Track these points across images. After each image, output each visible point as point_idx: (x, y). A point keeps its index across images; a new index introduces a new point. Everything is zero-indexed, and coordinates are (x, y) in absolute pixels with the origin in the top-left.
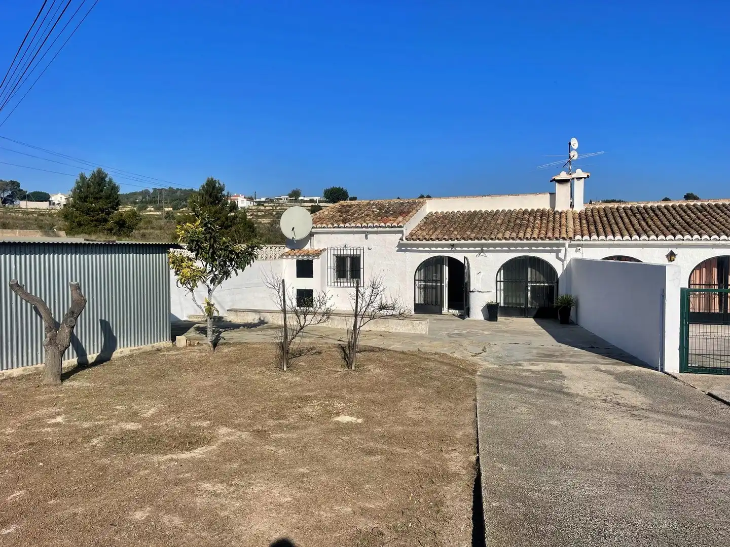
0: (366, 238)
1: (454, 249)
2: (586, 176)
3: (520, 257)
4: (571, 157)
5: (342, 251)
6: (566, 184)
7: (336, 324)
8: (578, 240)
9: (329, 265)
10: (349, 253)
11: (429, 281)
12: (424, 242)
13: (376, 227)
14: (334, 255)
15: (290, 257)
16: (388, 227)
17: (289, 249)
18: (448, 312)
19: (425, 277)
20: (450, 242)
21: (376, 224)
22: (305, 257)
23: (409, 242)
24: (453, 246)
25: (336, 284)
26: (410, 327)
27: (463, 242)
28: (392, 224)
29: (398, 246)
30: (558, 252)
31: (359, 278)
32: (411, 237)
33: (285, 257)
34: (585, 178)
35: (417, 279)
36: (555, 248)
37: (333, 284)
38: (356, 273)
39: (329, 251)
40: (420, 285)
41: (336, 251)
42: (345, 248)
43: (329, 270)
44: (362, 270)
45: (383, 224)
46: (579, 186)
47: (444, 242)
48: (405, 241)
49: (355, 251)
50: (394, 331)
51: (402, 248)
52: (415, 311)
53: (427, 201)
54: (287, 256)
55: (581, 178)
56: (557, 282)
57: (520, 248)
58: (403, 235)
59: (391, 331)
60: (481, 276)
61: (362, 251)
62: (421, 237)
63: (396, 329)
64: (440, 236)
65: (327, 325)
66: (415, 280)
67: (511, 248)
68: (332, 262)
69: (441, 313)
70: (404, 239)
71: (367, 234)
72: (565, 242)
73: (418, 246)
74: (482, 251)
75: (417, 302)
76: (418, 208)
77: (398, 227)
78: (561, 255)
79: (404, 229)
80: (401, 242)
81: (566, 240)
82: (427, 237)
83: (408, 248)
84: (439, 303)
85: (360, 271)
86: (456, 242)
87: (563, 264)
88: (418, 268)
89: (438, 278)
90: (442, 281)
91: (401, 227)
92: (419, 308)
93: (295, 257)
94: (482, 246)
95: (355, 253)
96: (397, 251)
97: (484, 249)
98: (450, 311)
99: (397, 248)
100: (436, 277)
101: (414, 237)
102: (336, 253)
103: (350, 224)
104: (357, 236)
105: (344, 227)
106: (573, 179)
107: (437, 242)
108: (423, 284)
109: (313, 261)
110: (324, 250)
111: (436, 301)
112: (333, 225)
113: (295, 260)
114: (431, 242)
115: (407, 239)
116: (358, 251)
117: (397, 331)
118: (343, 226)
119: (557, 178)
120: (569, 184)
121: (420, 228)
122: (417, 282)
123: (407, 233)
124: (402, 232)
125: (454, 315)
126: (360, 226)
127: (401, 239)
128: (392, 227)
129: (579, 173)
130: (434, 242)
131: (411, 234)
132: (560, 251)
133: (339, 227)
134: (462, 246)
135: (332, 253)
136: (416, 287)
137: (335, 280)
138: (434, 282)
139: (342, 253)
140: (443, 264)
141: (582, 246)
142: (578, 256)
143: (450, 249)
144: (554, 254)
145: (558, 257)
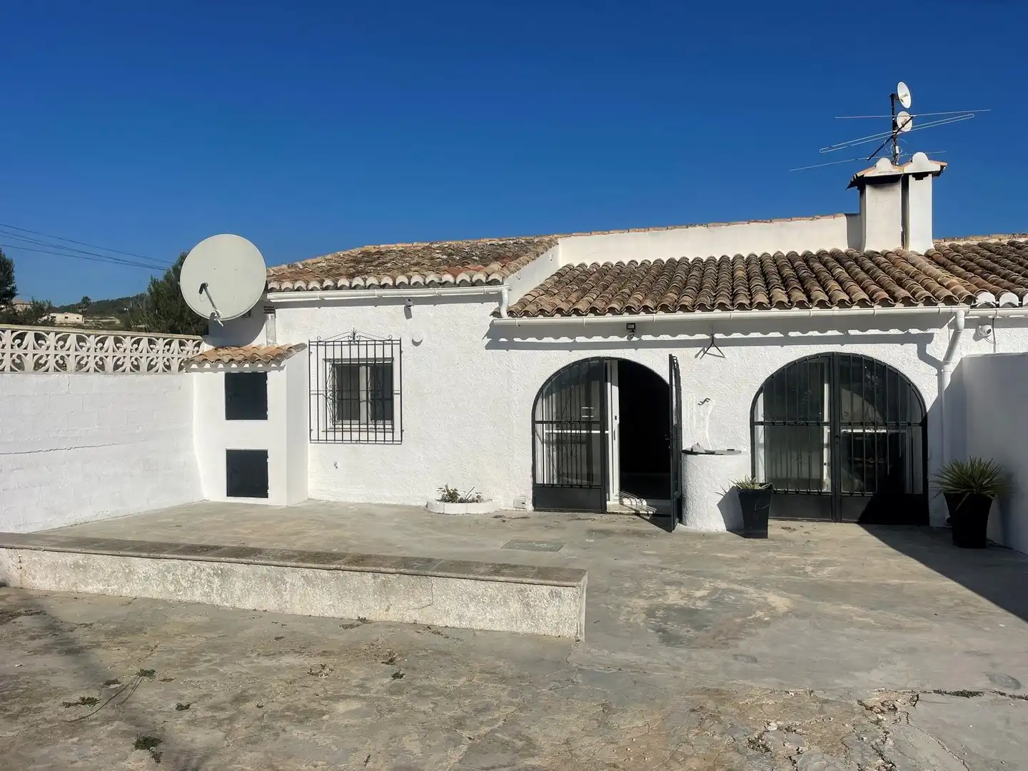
0: (408, 315)
1: (635, 339)
2: (939, 169)
3: (817, 356)
4: (900, 126)
5: (346, 349)
6: (891, 188)
7: (238, 592)
8: (988, 305)
9: (314, 387)
10: (363, 356)
11: (572, 425)
12: (558, 319)
13: (431, 284)
14: (326, 360)
15: (207, 366)
16: (463, 283)
17: (211, 347)
18: (622, 503)
19: (560, 411)
20: (627, 317)
21: (432, 277)
22: (247, 365)
23: (518, 321)
24: (633, 330)
25: (331, 436)
26: (515, 607)
27: (661, 316)
28: (471, 277)
29: (488, 335)
30: (923, 341)
31: (392, 418)
32: (522, 309)
33: (194, 366)
34: (935, 174)
35: (539, 418)
36: (914, 331)
37: (322, 436)
38: (383, 408)
39: (313, 349)
40: (548, 434)
41: (330, 349)
42: (354, 340)
43: (314, 398)
44: (396, 399)
45: (448, 277)
46: (921, 193)
47: (609, 318)
48: (506, 318)
49: (379, 348)
50: (452, 622)
51: (499, 337)
52: (534, 505)
53: (559, 241)
54: (201, 363)
55: (926, 174)
56: (924, 424)
57: (816, 333)
58: (501, 304)
59: (440, 623)
60: (711, 408)
61: (396, 348)
62: (548, 308)
63: (460, 617)
64: (599, 304)
65: (207, 595)
66: (534, 422)
67: (792, 334)
68: (320, 379)
69: (602, 509)
70: (504, 312)
71: (408, 303)
72: (954, 308)
73: (540, 331)
74: (713, 342)
75: (539, 481)
76: (540, 249)
77: (489, 283)
78: (937, 348)
79: (504, 289)
80: (497, 321)
81: (956, 304)
82: (564, 306)
83: (516, 340)
84: (596, 482)
85: (392, 399)
86: (643, 317)
87: (940, 376)
88: (541, 390)
89: (595, 416)
90: (603, 425)
91: (495, 282)
92: (545, 497)
93: (221, 366)
94: (711, 327)
95: (379, 355)
96: (488, 347)
97: (717, 336)
98: (626, 501)
99: (487, 340)
100: (589, 412)
101: (531, 308)
102: (330, 356)
103: (365, 280)
104: (382, 309)
105: (351, 288)
106: (907, 176)
107: (591, 318)
108: (555, 431)
109: (269, 374)
110: (300, 347)
111: (590, 476)
112: (322, 282)
113: (222, 375)
114: (574, 319)
115: (510, 313)
116: (388, 348)
117: (464, 624)
118: (347, 284)
119: (869, 173)
120: (898, 188)
121: (545, 290)
122: (539, 427)
123: (512, 297)
124: (498, 297)
125: (638, 514)
126: (391, 283)
127: (496, 314)
128: (473, 285)
129: (921, 162)
130: (585, 319)
131: (523, 303)
132: (930, 338)
133: (336, 288)
134: (656, 328)
135: (322, 356)
136: (537, 438)
137: (330, 425)
138: (583, 426)
139: (346, 356)
140: (607, 382)
141: (993, 322)
142: (984, 348)
143: (625, 339)
144: (913, 348)
145: (923, 356)
